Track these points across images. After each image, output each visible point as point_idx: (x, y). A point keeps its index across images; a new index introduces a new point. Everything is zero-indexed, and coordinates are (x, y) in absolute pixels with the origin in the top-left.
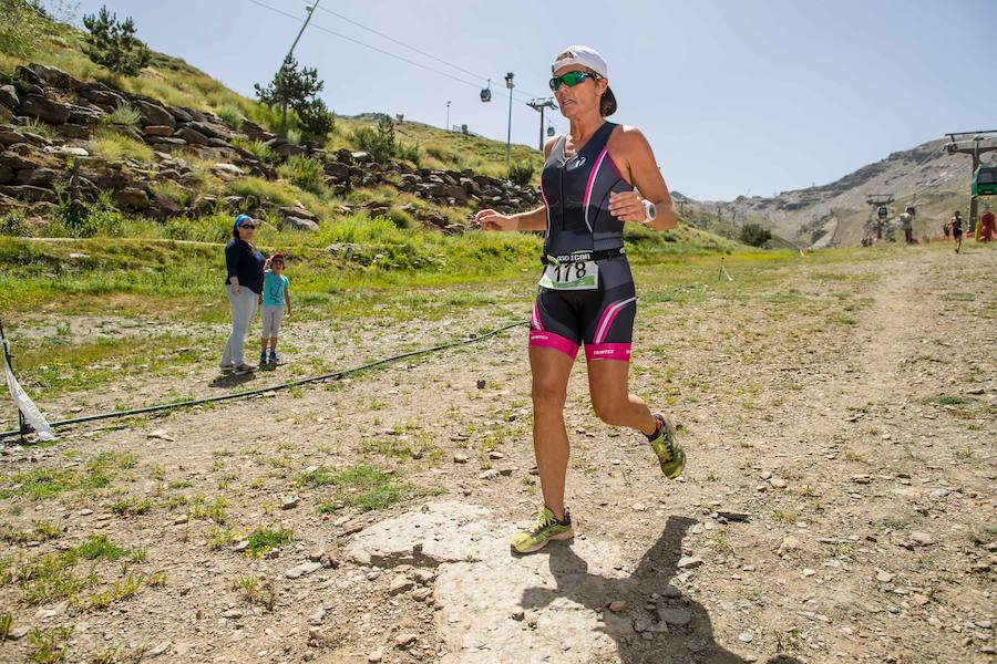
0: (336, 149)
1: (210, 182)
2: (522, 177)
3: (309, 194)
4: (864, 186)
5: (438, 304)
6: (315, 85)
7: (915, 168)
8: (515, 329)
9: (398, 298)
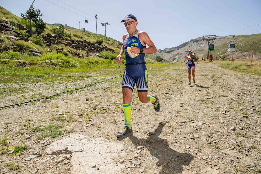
1: (7, 41)
2: (100, 43)
3: (38, 46)
4: (185, 48)
5: (77, 77)
6: (40, 14)
7: (196, 44)
8: (97, 84)
9: (65, 75)
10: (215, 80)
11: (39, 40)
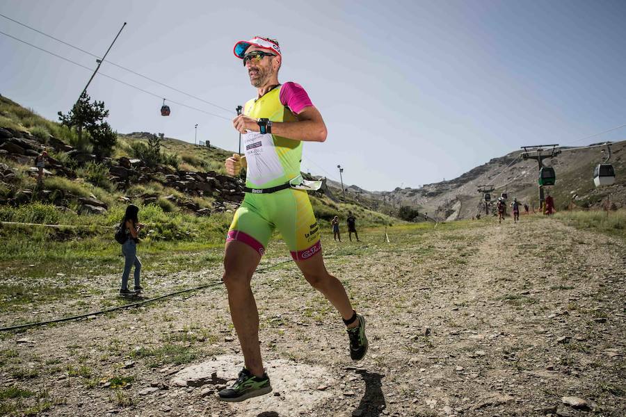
0: (118, 157)
1: (27, 180)
3: (99, 188)
4: (476, 180)
6: (103, 113)
7: (506, 168)
9: (168, 258)
10: (552, 257)
11: (100, 174)
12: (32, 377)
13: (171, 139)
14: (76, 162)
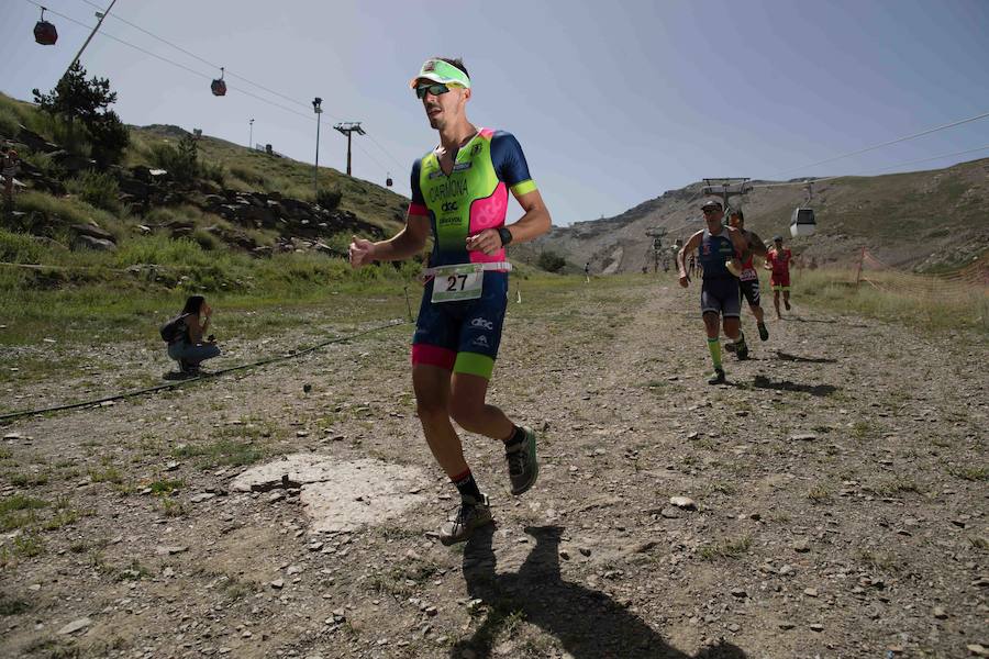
0: (132, 165)
2: (331, 201)
3: (103, 212)
4: (643, 220)
6: (108, 96)
7: (684, 205)
8: (331, 346)
11: (103, 189)
12: (39, 483)
13: (212, 139)
14: (63, 169)
